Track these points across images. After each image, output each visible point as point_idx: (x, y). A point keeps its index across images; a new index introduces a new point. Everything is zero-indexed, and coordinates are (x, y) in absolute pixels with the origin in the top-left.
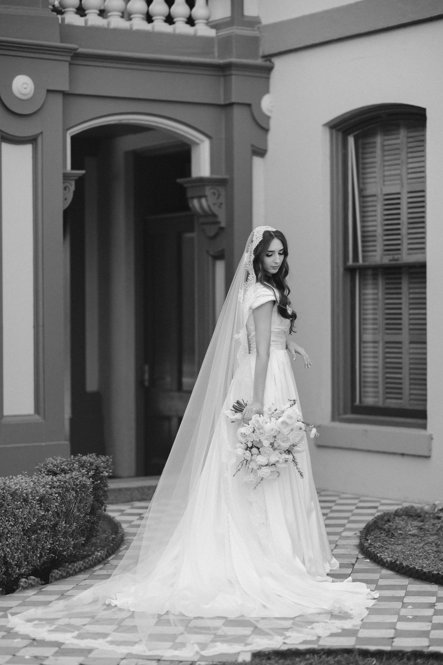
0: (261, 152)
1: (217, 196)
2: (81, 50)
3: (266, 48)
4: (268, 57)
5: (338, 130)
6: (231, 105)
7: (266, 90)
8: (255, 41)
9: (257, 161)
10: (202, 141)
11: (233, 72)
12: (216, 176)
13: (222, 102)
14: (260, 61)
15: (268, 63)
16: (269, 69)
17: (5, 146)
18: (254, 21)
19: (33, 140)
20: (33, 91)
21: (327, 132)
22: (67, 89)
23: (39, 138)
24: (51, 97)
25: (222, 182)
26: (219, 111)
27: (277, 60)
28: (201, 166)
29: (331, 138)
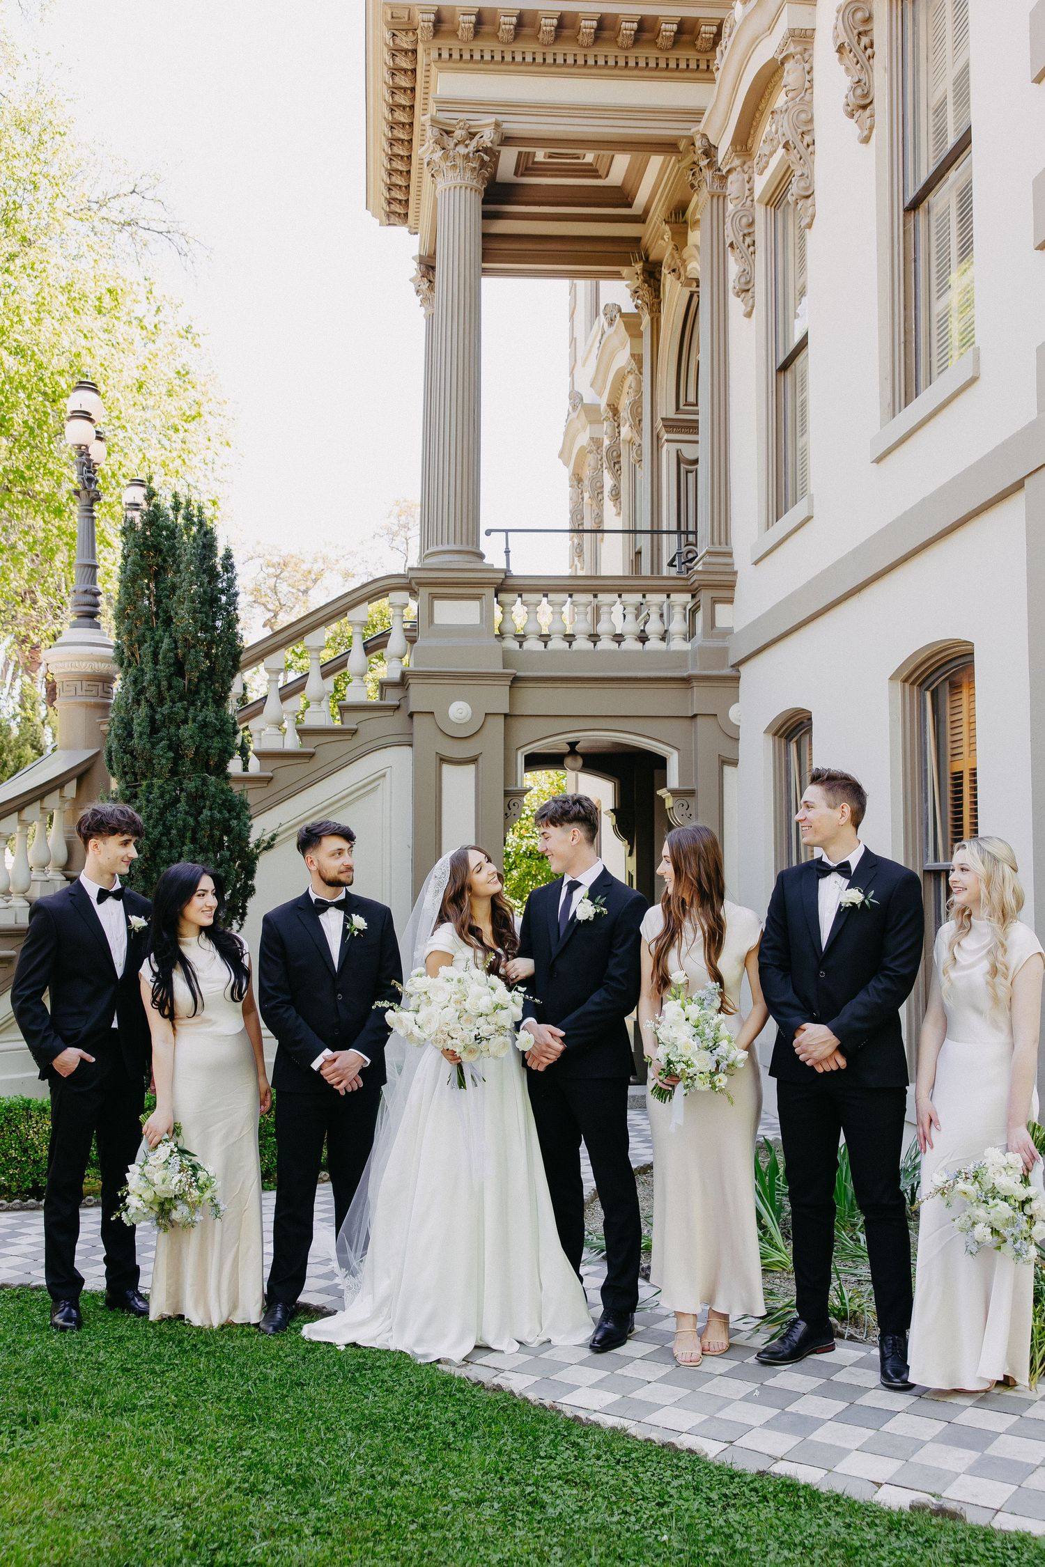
0: (734, 763)
1: (686, 806)
2: (519, 674)
3: (733, 659)
4: (736, 666)
5: (780, 737)
6: (695, 716)
7: (736, 700)
8: (724, 651)
9: (728, 770)
10: (671, 753)
11: (694, 684)
12: (682, 788)
13: (690, 715)
14: (727, 671)
15: (734, 673)
16: (737, 679)
17: (446, 768)
18: (728, 632)
19: (473, 760)
20: (470, 715)
21: (770, 738)
22: (507, 711)
23: (480, 759)
24: (490, 718)
25: (691, 793)
26: (687, 722)
27: (744, 670)
28: (673, 778)
29: (774, 745)
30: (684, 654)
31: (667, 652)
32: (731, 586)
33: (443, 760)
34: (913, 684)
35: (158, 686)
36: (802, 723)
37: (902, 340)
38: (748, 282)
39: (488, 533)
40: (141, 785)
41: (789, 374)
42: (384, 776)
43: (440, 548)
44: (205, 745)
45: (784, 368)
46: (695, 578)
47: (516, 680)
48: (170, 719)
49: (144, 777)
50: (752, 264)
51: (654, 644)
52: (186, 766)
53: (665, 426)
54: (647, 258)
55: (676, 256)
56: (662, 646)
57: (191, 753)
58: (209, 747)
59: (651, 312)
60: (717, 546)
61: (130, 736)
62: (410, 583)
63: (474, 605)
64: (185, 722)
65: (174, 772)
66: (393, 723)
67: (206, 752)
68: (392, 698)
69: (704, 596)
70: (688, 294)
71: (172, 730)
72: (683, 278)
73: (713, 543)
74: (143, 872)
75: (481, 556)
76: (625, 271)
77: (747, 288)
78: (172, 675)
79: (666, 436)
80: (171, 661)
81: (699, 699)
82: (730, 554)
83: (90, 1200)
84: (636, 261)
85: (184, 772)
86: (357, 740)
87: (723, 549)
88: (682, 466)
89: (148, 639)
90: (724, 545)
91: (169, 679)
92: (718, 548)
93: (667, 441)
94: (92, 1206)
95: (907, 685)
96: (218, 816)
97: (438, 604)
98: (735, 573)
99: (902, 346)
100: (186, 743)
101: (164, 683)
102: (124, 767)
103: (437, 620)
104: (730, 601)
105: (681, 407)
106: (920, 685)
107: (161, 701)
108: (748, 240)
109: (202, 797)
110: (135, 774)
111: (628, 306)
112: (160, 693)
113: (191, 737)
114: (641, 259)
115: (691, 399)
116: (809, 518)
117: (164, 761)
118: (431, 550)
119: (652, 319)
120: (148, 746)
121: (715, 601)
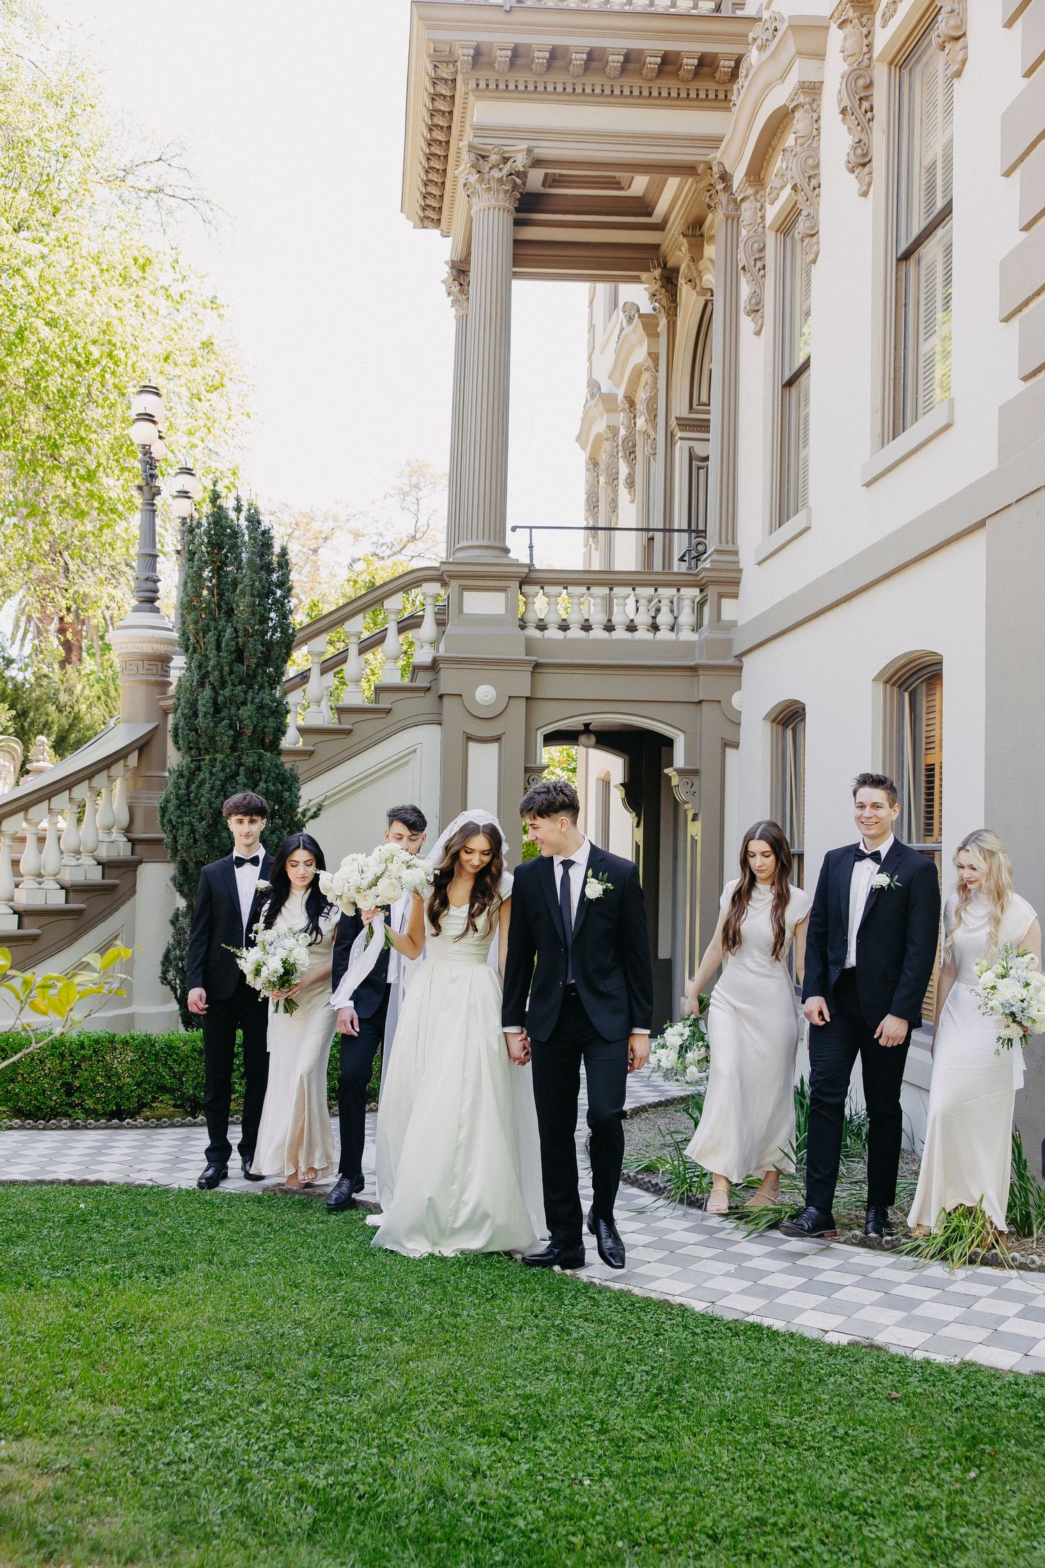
0: (736, 745)
1: (690, 784)
2: (540, 661)
3: (737, 650)
4: (740, 657)
5: (778, 723)
6: (700, 702)
7: (739, 687)
8: (729, 643)
9: (729, 752)
10: (678, 735)
11: (701, 672)
12: (687, 767)
13: (696, 700)
14: (731, 661)
15: (737, 663)
16: (740, 669)
17: (472, 745)
18: (733, 625)
19: (497, 739)
20: (495, 698)
21: (768, 726)
22: (528, 695)
23: (503, 737)
24: (513, 702)
25: (696, 772)
26: (693, 707)
27: (745, 659)
28: (679, 760)
29: (772, 730)
30: (693, 642)
31: (677, 643)
32: (736, 583)
33: (469, 738)
34: (893, 685)
35: (221, 671)
36: (797, 712)
37: (892, 377)
38: (758, 304)
39: (514, 529)
40: (204, 760)
41: (793, 389)
42: (415, 751)
43: (469, 543)
44: (261, 725)
45: (789, 384)
46: (703, 574)
47: (537, 666)
48: (231, 700)
49: (207, 752)
50: (762, 287)
51: (664, 634)
52: (244, 743)
53: (679, 425)
54: (665, 265)
55: (693, 267)
56: (671, 636)
57: (249, 731)
58: (265, 727)
59: (668, 315)
60: (724, 544)
61: (195, 715)
62: (442, 575)
63: (502, 595)
64: (244, 703)
65: (233, 748)
66: (424, 704)
67: (263, 730)
68: (423, 680)
69: (712, 591)
70: (703, 303)
71: (233, 711)
72: (698, 288)
73: (721, 542)
74: (205, 836)
75: (507, 551)
76: (644, 276)
77: (757, 308)
78: (233, 661)
79: (679, 435)
80: (233, 649)
81: (705, 687)
82: (736, 553)
83: (165, 1122)
84: (654, 268)
85: (243, 749)
86: (390, 719)
87: (730, 547)
88: (694, 462)
89: (212, 628)
90: (730, 544)
91: (231, 665)
92: (724, 547)
93: (681, 438)
94: (166, 1127)
95: (888, 686)
96: (272, 788)
97: (467, 595)
98: (741, 571)
99: (892, 382)
100: (245, 723)
101: (226, 669)
102: (190, 742)
103: (466, 610)
104: (735, 596)
105: (695, 406)
106: (900, 687)
107: (223, 684)
108: (759, 264)
109: (258, 770)
110: (199, 749)
111: (646, 307)
112: (222, 676)
113: (250, 717)
114: (659, 265)
115: (704, 399)
116: (807, 529)
117: (225, 739)
118: (462, 544)
119: (669, 322)
120: (212, 725)
121: (721, 596)
